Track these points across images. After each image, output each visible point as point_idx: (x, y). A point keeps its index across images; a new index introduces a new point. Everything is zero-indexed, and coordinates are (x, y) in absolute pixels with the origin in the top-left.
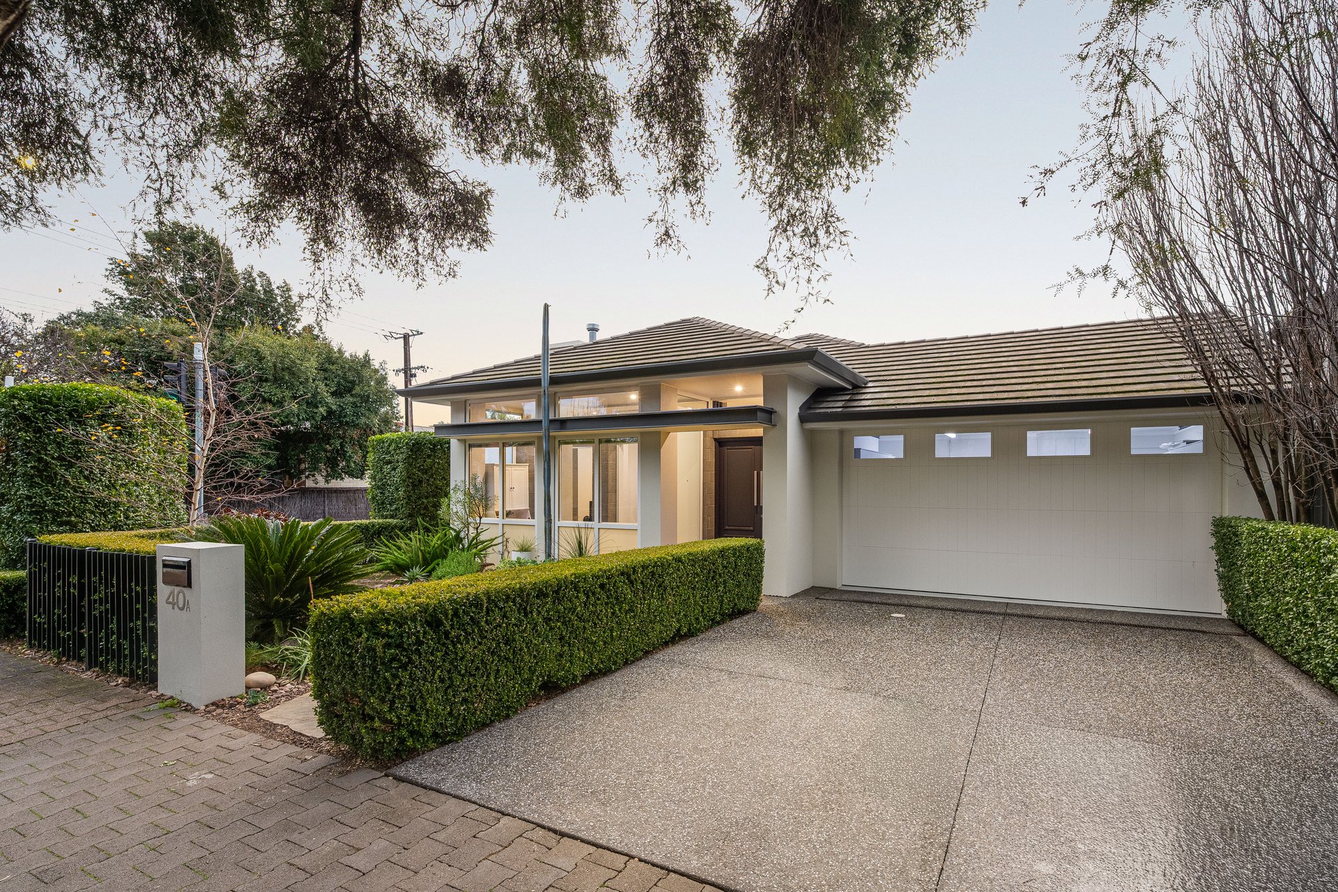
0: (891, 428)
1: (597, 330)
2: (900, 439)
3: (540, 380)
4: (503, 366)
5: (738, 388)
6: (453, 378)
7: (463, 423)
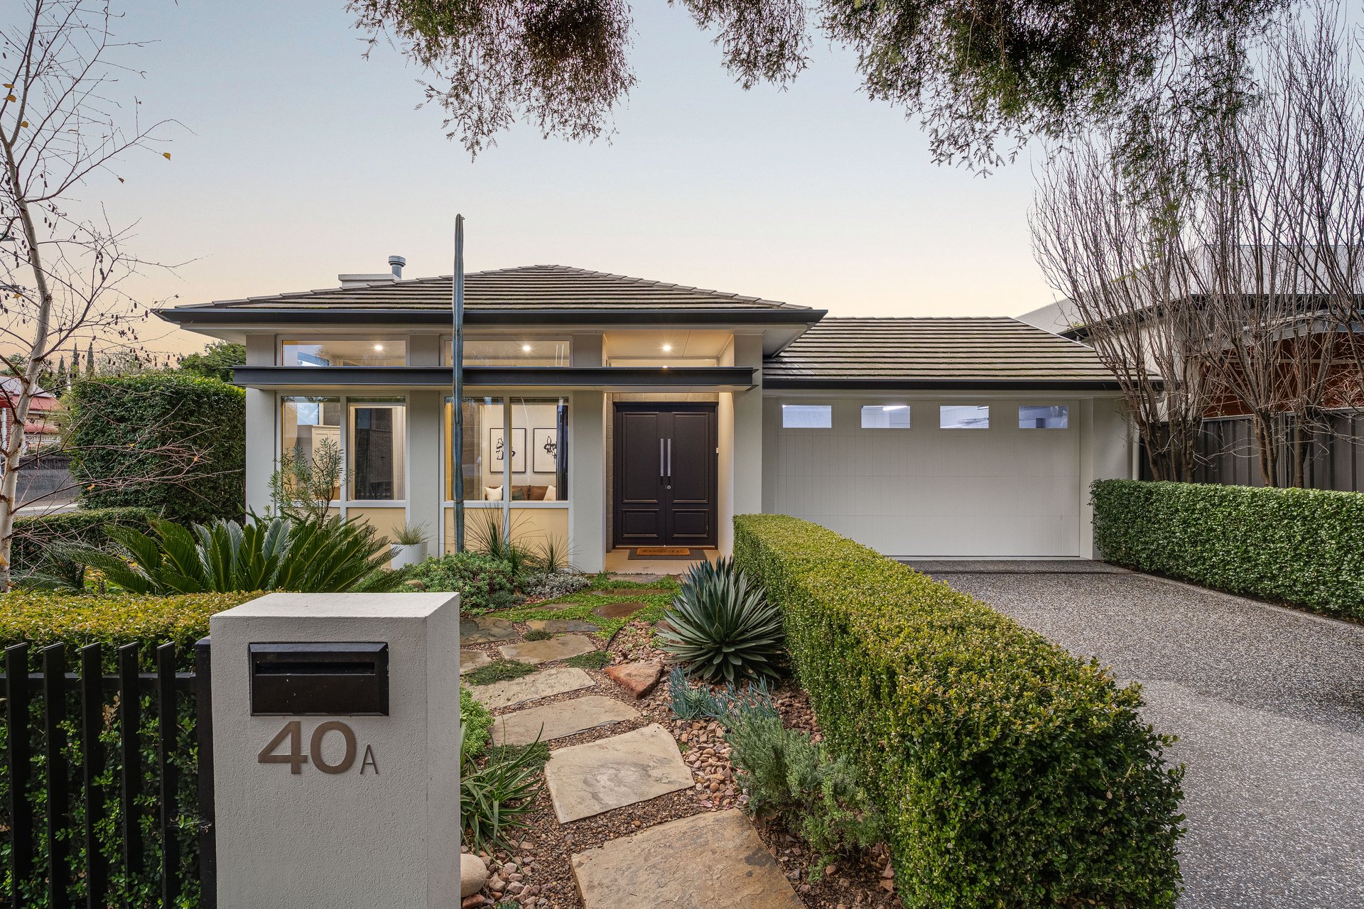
0: (820, 398)
1: (402, 265)
2: (827, 410)
3: (451, 316)
4: (326, 293)
5: (667, 348)
6: (253, 301)
7: (271, 365)
